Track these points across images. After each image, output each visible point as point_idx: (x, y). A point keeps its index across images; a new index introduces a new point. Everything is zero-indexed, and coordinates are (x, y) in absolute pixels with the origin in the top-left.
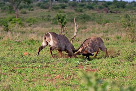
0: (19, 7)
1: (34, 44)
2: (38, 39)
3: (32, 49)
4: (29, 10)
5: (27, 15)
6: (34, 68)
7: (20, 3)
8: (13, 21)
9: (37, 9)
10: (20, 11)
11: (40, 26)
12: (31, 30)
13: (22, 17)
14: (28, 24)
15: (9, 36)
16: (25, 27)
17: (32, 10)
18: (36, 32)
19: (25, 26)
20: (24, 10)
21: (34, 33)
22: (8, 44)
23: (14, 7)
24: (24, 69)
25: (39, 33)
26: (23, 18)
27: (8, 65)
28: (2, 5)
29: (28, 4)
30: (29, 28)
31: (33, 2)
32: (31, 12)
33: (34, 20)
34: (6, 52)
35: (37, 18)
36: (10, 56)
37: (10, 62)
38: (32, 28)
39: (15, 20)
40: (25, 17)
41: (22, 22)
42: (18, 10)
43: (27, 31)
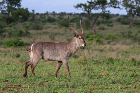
0: (96, 22)
1: (113, 63)
2: (118, 58)
3: (111, 69)
4: (108, 26)
5: (106, 31)
6: (113, 90)
7: (98, 18)
8: (90, 37)
9: (116, 25)
10: (98, 27)
11: (120, 44)
12: (111, 48)
13: (100, 34)
14: (106, 42)
15: (86, 55)
16: (103, 45)
17: (112, 26)
18: (116, 50)
19: (104, 43)
20: (102, 25)
21: (113, 51)
22: (84, 64)
23: (91, 22)
24: (101, 90)
25: (119, 51)
26: (102, 34)
27: (84, 86)
28: (78, 20)
29: (106, 19)
30: (108, 46)
31: (112, 17)
32: (110, 28)
33: (113, 37)
34: (82, 72)
35: (117, 34)
36: (87, 77)
37: (87, 83)
38: (111, 46)
39: (92, 37)
40: (104, 34)
41: (100, 39)
42: (96, 25)
43: (105, 49)
